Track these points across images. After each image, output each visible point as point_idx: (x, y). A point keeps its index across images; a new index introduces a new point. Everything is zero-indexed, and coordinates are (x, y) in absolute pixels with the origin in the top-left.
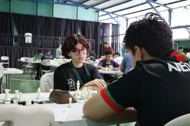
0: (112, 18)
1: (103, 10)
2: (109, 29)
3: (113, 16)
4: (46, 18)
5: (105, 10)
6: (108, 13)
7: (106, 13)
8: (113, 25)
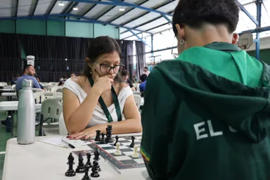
0: (134, 35)
1: (122, 25)
2: (132, 47)
3: (136, 32)
4: (57, 38)
5: (125, 26)
6: (129, 29)
7: (126, 29)
8: (137, 42)
